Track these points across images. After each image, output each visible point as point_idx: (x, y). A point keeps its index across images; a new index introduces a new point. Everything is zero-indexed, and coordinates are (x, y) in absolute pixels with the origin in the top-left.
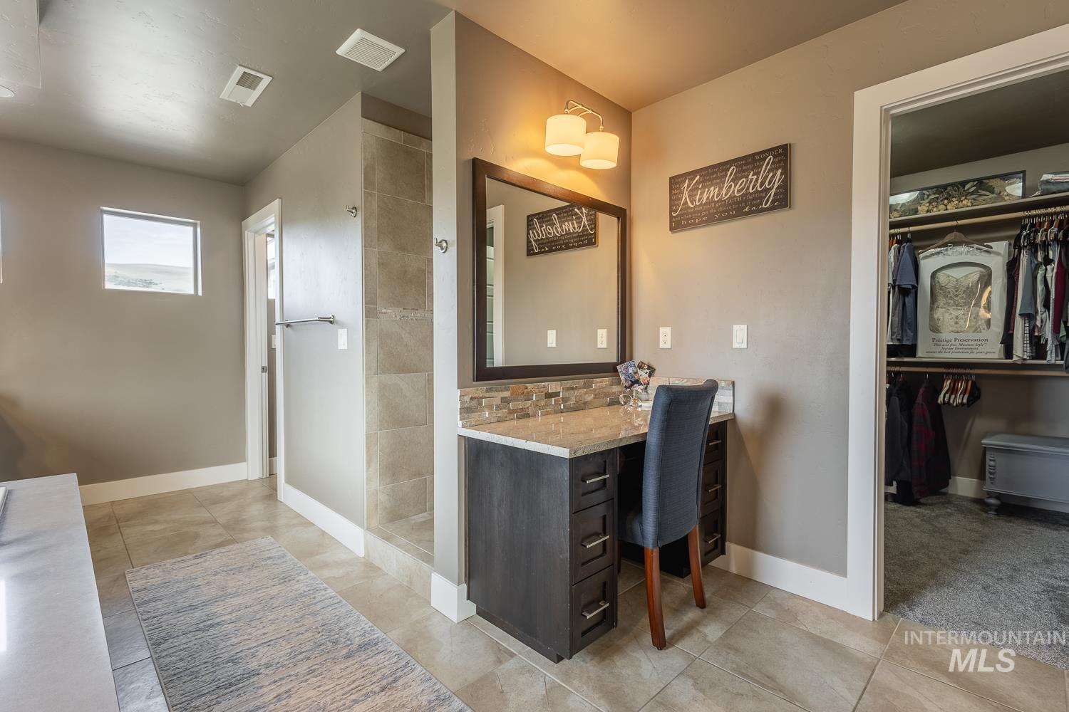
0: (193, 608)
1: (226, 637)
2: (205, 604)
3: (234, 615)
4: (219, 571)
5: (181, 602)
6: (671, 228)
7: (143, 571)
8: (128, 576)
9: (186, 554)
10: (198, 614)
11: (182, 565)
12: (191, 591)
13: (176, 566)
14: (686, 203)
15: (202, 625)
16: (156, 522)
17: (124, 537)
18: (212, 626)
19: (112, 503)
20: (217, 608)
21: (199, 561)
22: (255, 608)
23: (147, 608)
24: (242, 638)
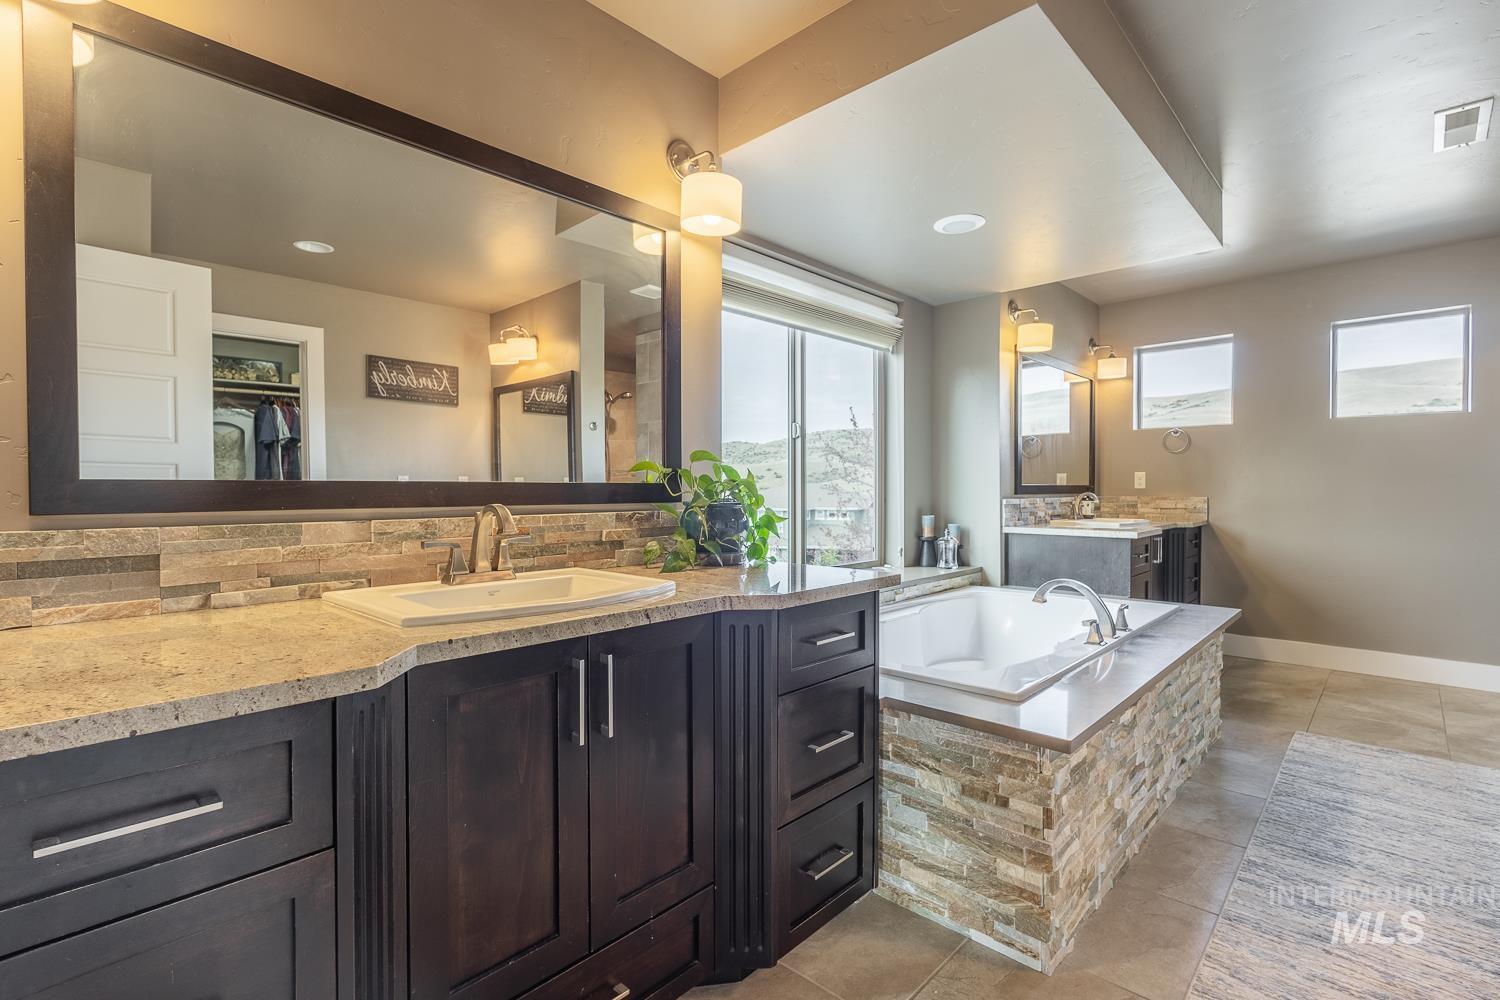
0: (1336, 787)
1: (1348, 825)
2: (1351, 790)
3: (1374, 814)
4: (1395, 773)
5: (1328, 778)
6: (524, 410)
7: (1314, 738)
8: (1296, 736)
9: (1373, 744)
10: (1336, 794)
11: (1359, 750)
12: (1347, 775)
13: (1349, 749)
14: (534, 396)
15: (1331, 803)
16: (1366, 704)
17: (1320, 704)
18: (1342, 810)
19: (1333, 672)
20: (1362, 801)
21: (1381, 755)
22: (1406, 823)
23: (1291, 766)
24: (1364, 834)
